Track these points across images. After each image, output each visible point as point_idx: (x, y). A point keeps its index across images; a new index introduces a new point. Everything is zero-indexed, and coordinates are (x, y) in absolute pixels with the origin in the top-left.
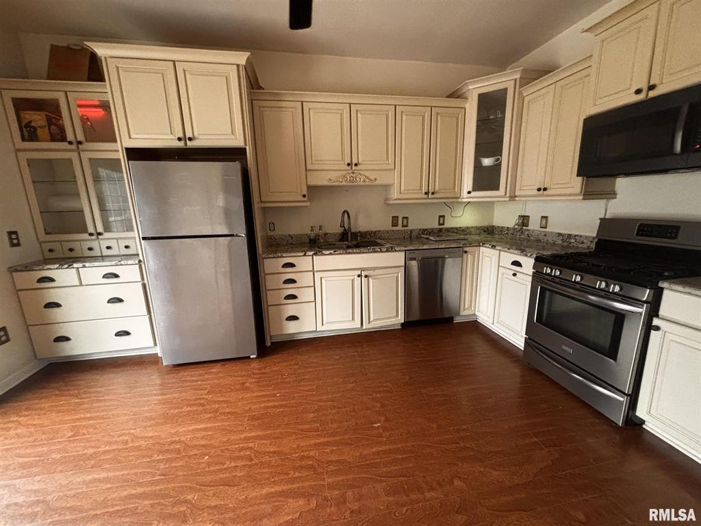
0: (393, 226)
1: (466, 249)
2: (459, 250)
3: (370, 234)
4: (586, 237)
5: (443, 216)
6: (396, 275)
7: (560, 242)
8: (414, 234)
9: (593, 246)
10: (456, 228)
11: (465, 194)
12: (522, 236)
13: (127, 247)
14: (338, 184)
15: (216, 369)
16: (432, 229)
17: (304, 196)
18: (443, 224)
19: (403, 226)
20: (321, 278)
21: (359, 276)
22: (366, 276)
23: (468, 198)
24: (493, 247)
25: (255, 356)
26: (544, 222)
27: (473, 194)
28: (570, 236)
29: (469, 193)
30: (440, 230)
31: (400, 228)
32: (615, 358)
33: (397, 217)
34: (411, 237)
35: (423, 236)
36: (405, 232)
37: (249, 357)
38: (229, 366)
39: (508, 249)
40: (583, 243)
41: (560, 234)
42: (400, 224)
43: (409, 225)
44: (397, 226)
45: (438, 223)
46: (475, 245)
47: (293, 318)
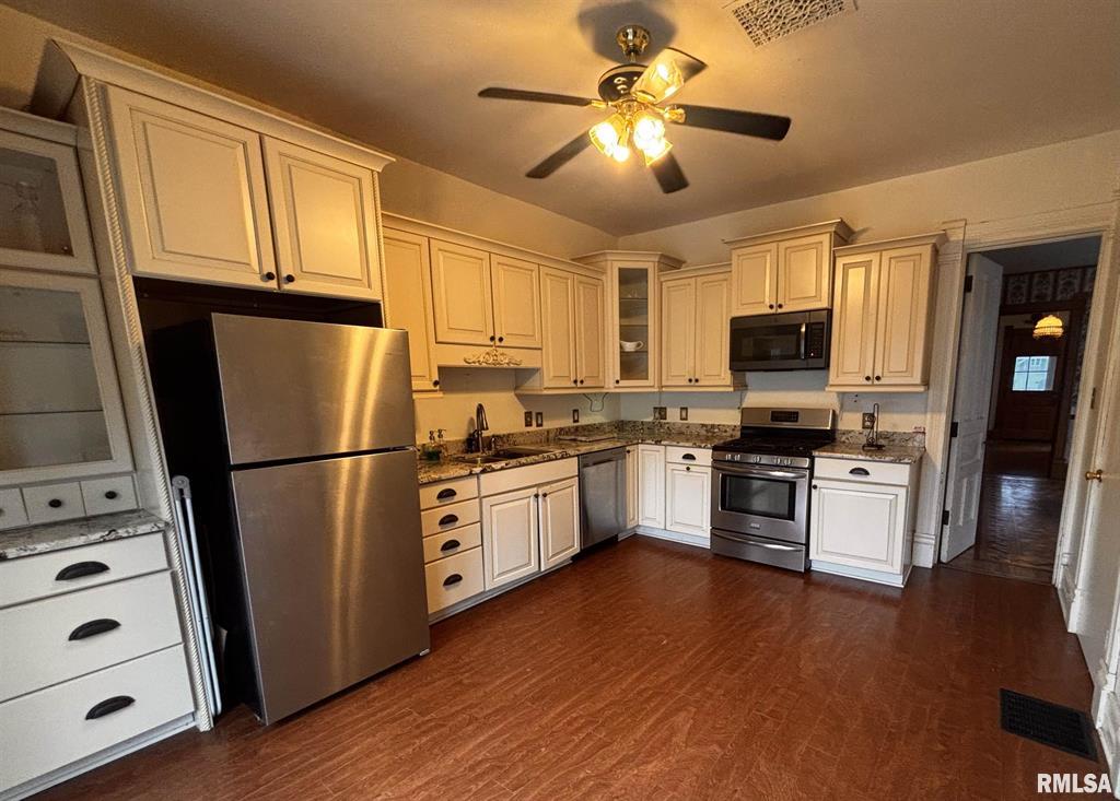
0: (527, 425)
1: (628, 448)
4: (729, 426)
5: (576, 412)
6: (571, 488)
7: (705, 433)
8: (551, 435)
9: (738, 434)
10: (591, 425)
11: (611, 384)
13: (111, 495)
14: (477, 365)
15: (375, 691)
16: (569, 427)
17: (436, 383)
18: (579, 421)
19: (538, 425)
20: (491, 507)
21: (536, 496)
22: (545, 494)
23: (616, 387)
24: (658, 443)
25: (427, 650)
26: (684, 414)
27: (622, 383)
28: (713, 426)
29: (617, 382)
30: (577, 428)
31: (534, 428)
32: (793, 519)
33: (531, 413)
34: (548, 440)
36: (541, 433)
37: (417, 657)
38: (392, 679)
39: (678, 442)
40: (726, 431)
41: (703, 425)
42: (534, 423)
43: (544, 423)
44: (531, 425)
45: (572, 420)
46: (635, 441)
47: (454, 580)
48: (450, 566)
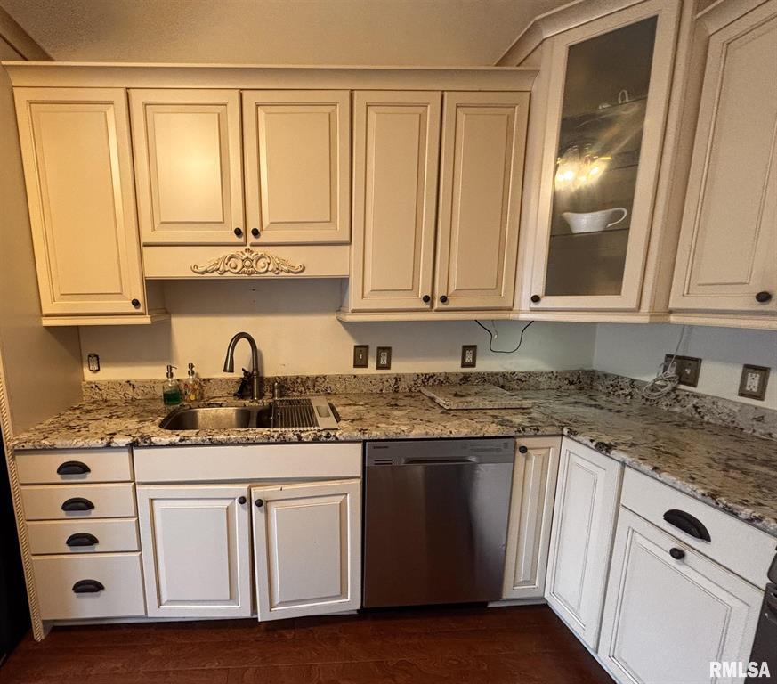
0: (356, 366)
2: (506, 444)
3: (303, 383)
5: (474, 348)
6: (339, 499)
8: (403, 385)
10: (503, 375)
11: (524, 302)
12: (677, 409)
14: (215, 275)
16: (447, 376)
17: (136, 303)
18: (473, 365)
19: (379, 367)
20: (152, 500)
21: (242, 500)
22: (259, 503)
23: (533, 310)
24: (603, 447)
26: (752, 383)
27: (548, 302)
29: (536, 299)
30: (465, 379)
31: (370, 370)
33: (367, 347)
34: (396, 391)
35: (424, 390)
36: (382, 379)
39: (655, 469)
42: (372, 363)
43: (393, 364)
44: (366, 366)
45: (460, 363)
46: (549, 430)
47: (90, 587)
48: (84, 565)
